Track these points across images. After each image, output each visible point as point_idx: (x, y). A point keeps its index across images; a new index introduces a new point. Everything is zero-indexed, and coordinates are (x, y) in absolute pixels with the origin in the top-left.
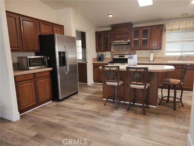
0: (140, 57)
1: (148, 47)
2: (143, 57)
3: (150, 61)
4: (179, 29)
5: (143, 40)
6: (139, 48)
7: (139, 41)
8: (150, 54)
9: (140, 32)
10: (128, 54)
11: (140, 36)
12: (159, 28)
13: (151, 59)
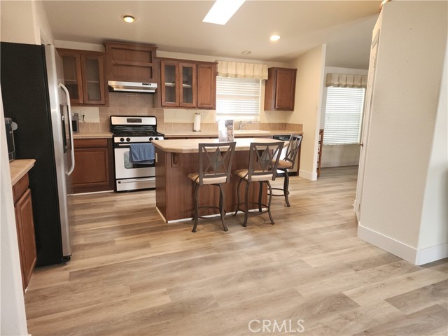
0: (174, 124)
1: (194, 104)
2: (179, 124)
3: (194, 131)
4: (236, 76)
5: (184, 88)
6: (177, 104)
7: (177, 90)
8: (193, 118)
9: (177, 69)
10: (146, 114)
11: (177, 79)
12: (210, 68)
13: (197, 127)
